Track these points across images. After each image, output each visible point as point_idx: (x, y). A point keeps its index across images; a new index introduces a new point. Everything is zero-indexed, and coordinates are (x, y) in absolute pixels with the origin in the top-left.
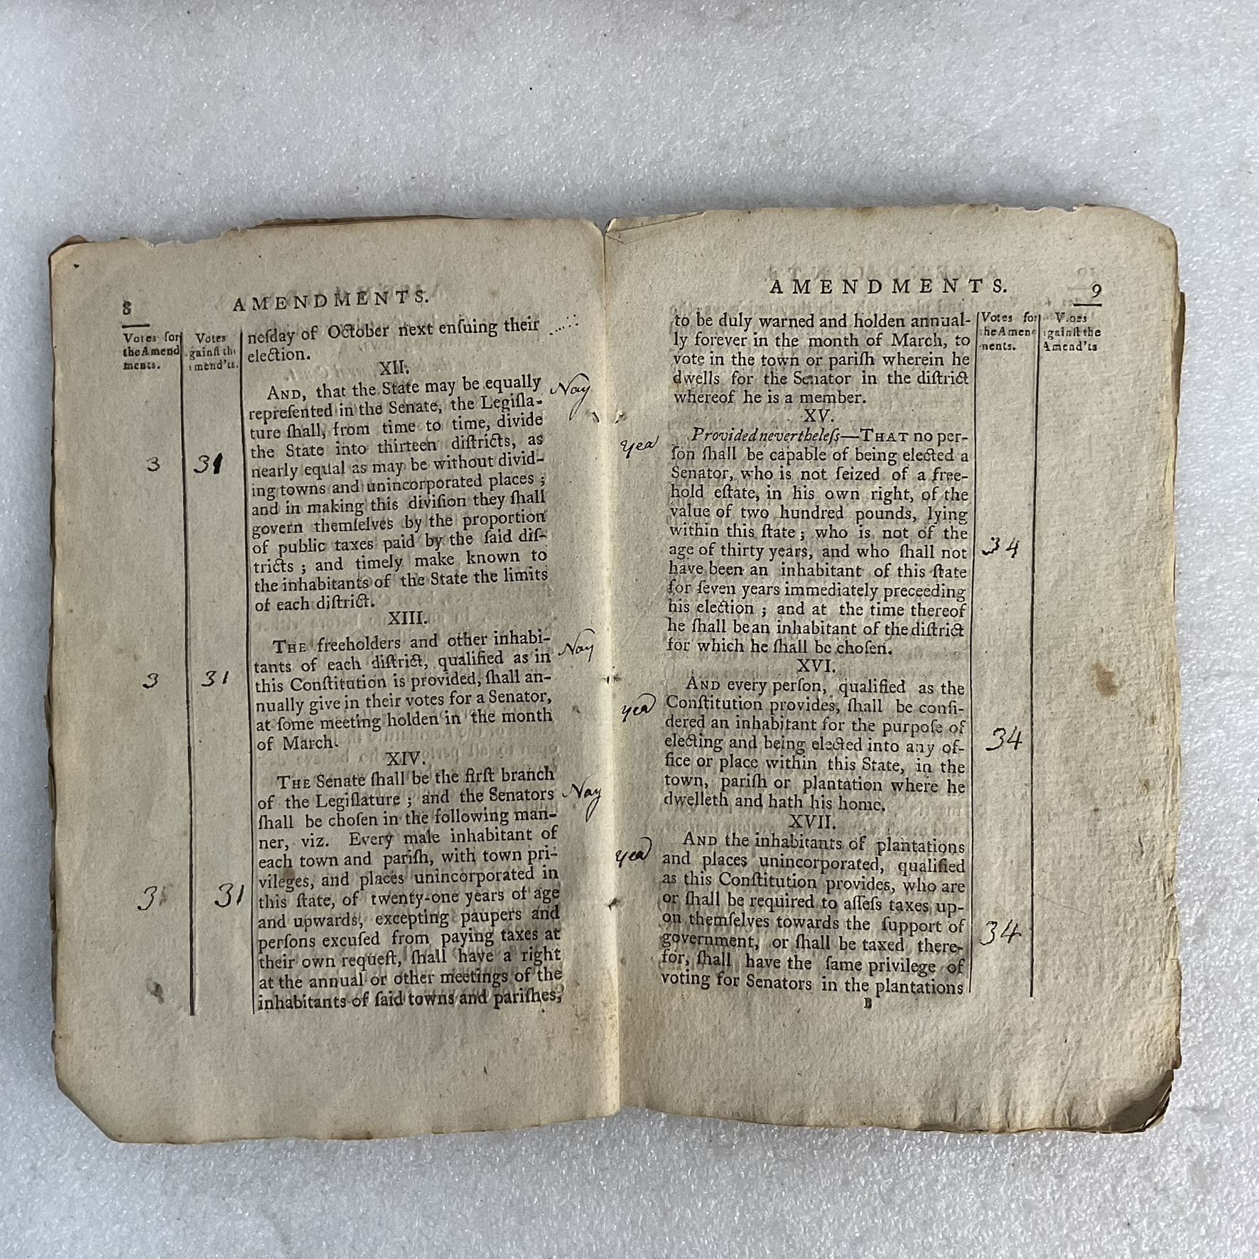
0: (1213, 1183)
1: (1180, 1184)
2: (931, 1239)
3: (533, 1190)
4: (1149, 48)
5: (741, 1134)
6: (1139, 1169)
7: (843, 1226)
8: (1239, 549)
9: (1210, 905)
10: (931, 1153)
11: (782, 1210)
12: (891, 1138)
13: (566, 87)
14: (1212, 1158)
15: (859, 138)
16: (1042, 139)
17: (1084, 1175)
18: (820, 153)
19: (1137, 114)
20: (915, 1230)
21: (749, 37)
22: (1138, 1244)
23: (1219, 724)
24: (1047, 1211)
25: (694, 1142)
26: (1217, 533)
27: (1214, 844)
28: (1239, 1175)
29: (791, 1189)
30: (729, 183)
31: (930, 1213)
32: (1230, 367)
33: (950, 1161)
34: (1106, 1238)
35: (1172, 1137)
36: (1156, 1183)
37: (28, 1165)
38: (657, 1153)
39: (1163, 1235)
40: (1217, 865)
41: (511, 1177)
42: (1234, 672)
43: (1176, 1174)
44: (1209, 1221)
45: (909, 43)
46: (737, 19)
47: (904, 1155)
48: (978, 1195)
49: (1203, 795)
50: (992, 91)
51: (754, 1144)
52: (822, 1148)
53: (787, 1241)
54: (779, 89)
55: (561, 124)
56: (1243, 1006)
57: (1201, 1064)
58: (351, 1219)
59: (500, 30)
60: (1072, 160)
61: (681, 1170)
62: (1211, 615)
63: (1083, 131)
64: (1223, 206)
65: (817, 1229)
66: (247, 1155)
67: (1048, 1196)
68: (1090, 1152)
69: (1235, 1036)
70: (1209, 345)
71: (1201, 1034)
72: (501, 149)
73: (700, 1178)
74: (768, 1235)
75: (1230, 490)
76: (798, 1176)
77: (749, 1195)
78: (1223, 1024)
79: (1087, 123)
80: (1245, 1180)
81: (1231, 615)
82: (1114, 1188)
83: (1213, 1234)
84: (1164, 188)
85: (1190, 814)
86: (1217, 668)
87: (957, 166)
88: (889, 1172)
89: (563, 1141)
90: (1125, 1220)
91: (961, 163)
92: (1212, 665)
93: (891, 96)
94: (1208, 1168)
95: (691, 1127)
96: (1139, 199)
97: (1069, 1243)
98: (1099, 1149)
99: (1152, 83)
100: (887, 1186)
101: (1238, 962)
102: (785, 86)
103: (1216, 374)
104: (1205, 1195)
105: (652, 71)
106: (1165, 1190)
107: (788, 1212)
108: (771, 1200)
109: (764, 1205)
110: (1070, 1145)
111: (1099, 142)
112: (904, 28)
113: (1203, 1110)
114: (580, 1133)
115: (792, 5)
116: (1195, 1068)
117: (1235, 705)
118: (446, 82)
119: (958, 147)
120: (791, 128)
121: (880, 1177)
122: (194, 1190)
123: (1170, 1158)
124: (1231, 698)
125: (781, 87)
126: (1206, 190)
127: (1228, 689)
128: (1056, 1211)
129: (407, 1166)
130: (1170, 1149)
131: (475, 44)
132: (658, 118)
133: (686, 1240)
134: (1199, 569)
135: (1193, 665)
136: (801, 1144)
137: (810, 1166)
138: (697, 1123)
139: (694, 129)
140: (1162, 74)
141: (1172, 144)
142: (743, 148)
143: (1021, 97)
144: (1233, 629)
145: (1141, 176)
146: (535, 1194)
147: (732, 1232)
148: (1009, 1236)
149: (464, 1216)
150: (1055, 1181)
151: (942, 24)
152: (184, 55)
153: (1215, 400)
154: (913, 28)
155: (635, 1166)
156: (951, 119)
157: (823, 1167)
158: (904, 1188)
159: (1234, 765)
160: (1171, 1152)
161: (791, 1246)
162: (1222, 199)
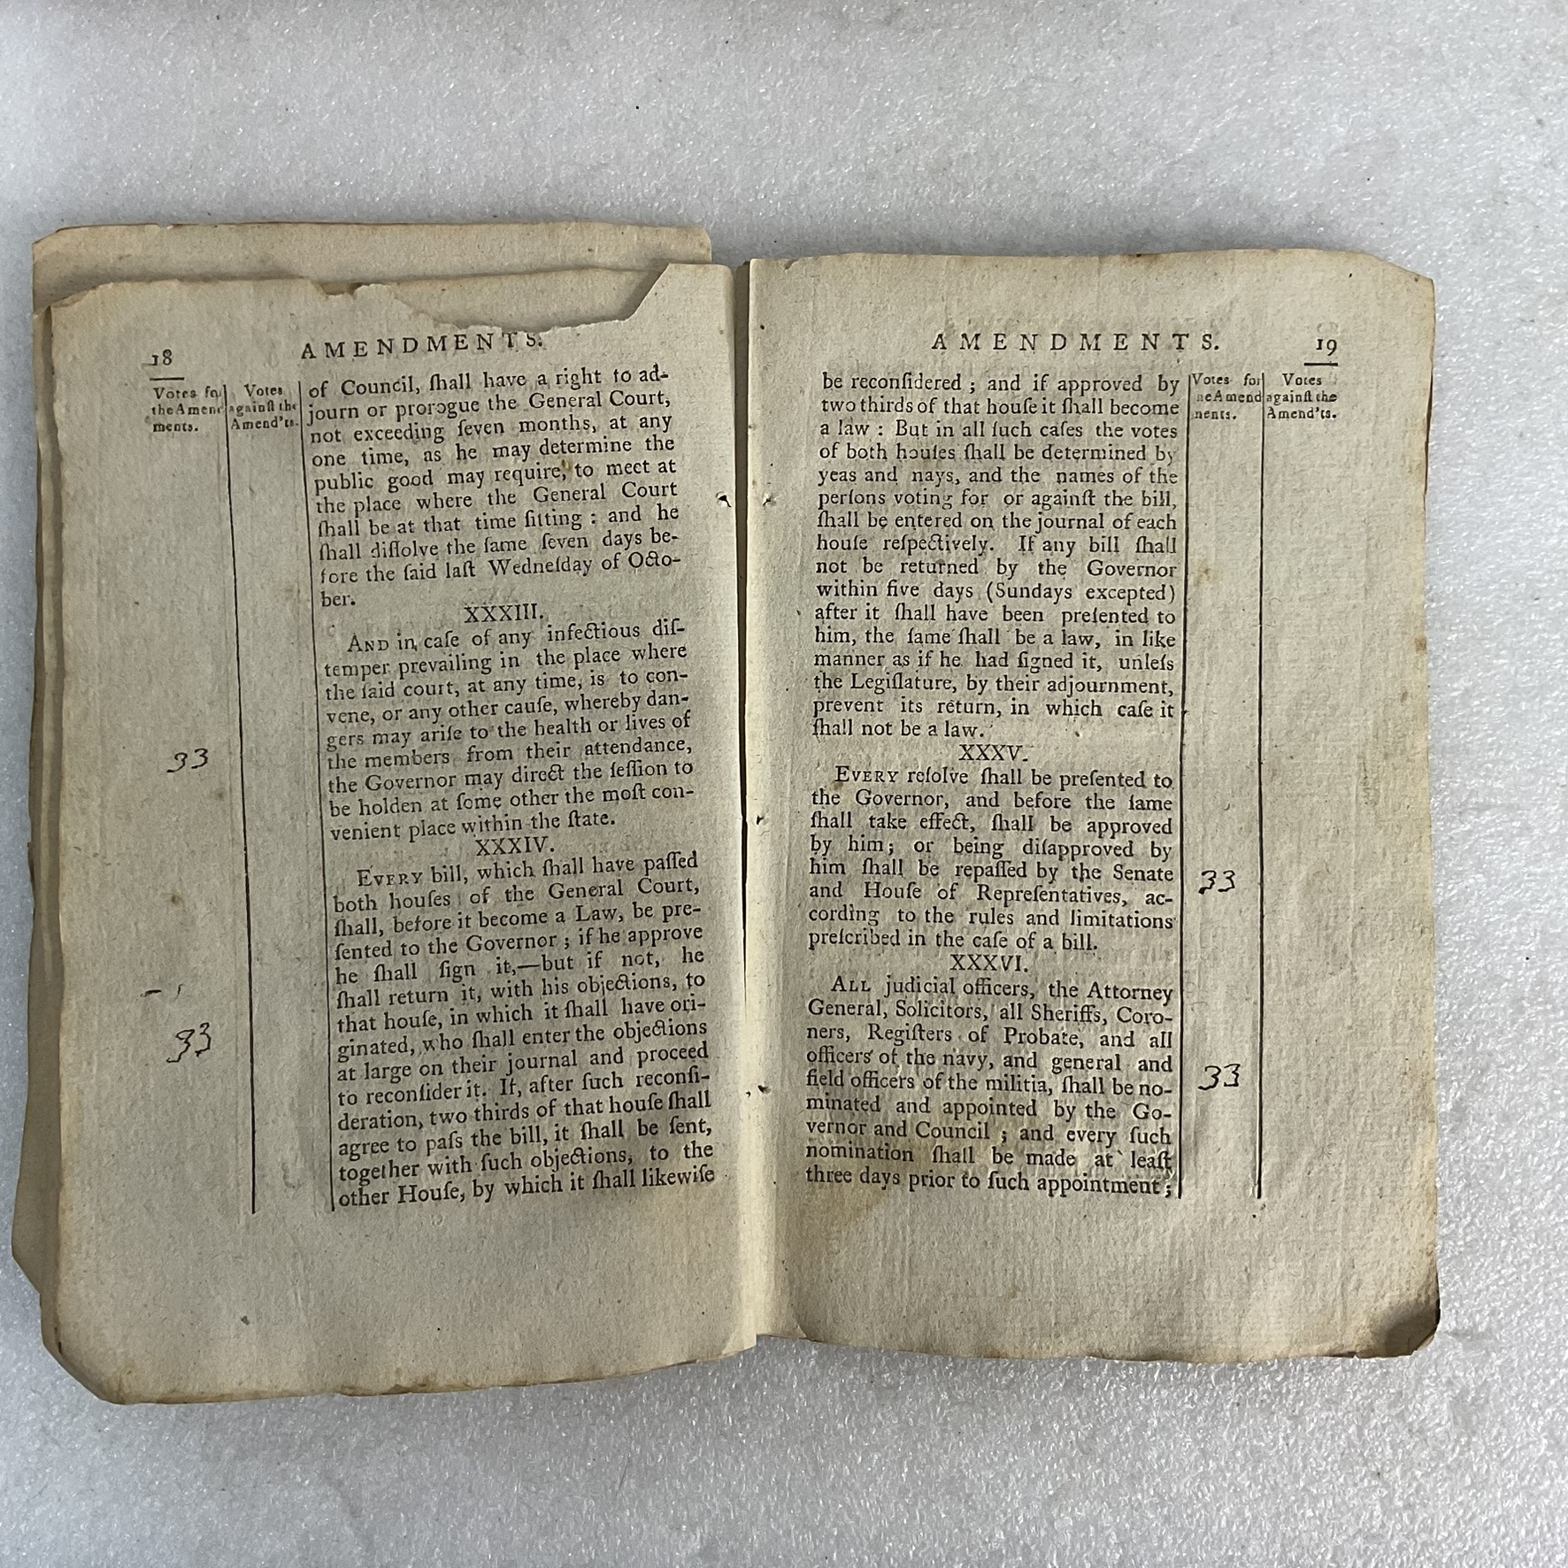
0: (1479, 1423)
1: (1439, 1425)
2: (1140, 1497)
3: (656, 1446)
4: (1383, 54)
5: (908, 1373)
6: (1389, 1408)
7: (1033, 1482)
8: (1497, 657)
9: (1471, 1087)
10: (1138, 1392)
11: (960, 1464)
12: (1089, 1375)
13: (680, 106)
14: (1477, 1392)
15: (1036, 163)
16: (1256, 165)
17: (1323, 1415)
18: (989, 183)
19: (1370, 133)
20: (1120, 1485)
21: (901, 43)
22: (1390, 1498)
23: (1478, 867)
24: (1280, 1459)
25: (852, 1383)
26: (1473, 637)
27: (1473, 1013)
28: (1511, 1412)
29: (970, 1439)
30: (879, 220)
31: (1139, 1464)
32: (1486, 437)
33: (1161, 1400)
34: (1351, 1491)
35: (1430, 1367)
36: (1411, 1424)
37: (37, 1427)
38: (808, 1398)
39: (1420, 1485)
40: (1478, 1038)
41: (630, 1431)
42: (1495, 806)
43: (1434, 1412)
44: (1475, 1469)
45: (1095, 50)
46: (888, 22)
47: (1105, 1394)
48: (1195, 1440)
49: (1460, 954)
50: (1195, 107)
51: (924, 1385)
52: (1007, 1387)
53: (966, 1501)
54: (939, 107)
55: (675, 150)
56: (1512, 1207)
57: (1462, 1278)
58: (435, 1485)
59: (599, 37)
60: (1293, 190)
61: (836, 1417)
62: (1466, 736)
63: (1305, 154)
64: (1475, 243)
65: (1002, 1485)
66: (306, 1409)
67: (1281, 1442)
68: (1330, 1387)
69: (1503, 1243)
70: (1459, 411)
71: (1461, 1243)
72: (602, 182)
73: (860, 1428)
74: (943, 1495)
75: (1488, 584)
76: (978, 1420)
77: (919, 1446)
78: (1488, 1230)
79: (1310, 144)
80: (1518, 1418)
81: (1491, 736)
82: (1360, 1429)
83: (1480, 1484)
84: (1404, 222)
85: (1445, 977)
86: (1474, 800)
87: (1154, 197)
88: (1088, 1415)
89: (694, 1385)
90: (1374, 1469)
91: (1159, 195)
92: (1470, 796)
93: (1073, 114)
94: (1472, 1404)
95: (847, 1365)
96: (1374, 236)
97: (1306, 1497)
98: (1341, 1384)
99: (1389, 96)
100: (1086, 1433)
101: (1505, 1155)
102: (945, 102)
103: (1469, 446)
104: (1470, 1437)
105: (784, 85)
106: (1421, 1431)
107: (967, 1466)
108: (946, 1452)
109: (937, 1458)
110: (1306, 1379)
111: (1324, 168)
112: (1088, 31)
113: (1465, 1334)
114: (714, 1374)
115: (953, 4)
116: (1456, 1283)
117: (1499, 844)
118: (535, 100)
119: (1155, 175)
120: (954, 154)
121: (1077, 1421)
122: (241, 1455)
123: (1427, 1392)
124: (1491, 836)
125: (941, 103)
126: (1454, 225)
127: (1487, 826)
128: (1291, 1460)
129: (502, 1419)
130: (1427, 1382)
131: (568, 54)
132: (793, 142)
133: (843, 1503)
134: (1452, 680)
135: (1445, 797)
136: (981, 1383)
137: (993, 1409)
138: (855, 1360)
139: (836, 156)
140: (1401, 85)
141: (1412, 169)
142: (896, 178)
143: (1229, 114)
144: (1492, 754)
145: (1377, 208)
146: (660, 1451)
147: (900, 1492)
148: (1235, 1491)
149: (573, 1479)
150: (1288, 1423)
151: (1135, 27)
152: (214, 68)
153: (1469, 478)
154: (1100, 31)
155: (780, 1413)
156: (1147, 141)
157: (1008, 1410)
158: (1107, 1434)
159: (1497, 917)
160: (1428, 1386)
161: (970, 1507)
162: (1473, 236)
